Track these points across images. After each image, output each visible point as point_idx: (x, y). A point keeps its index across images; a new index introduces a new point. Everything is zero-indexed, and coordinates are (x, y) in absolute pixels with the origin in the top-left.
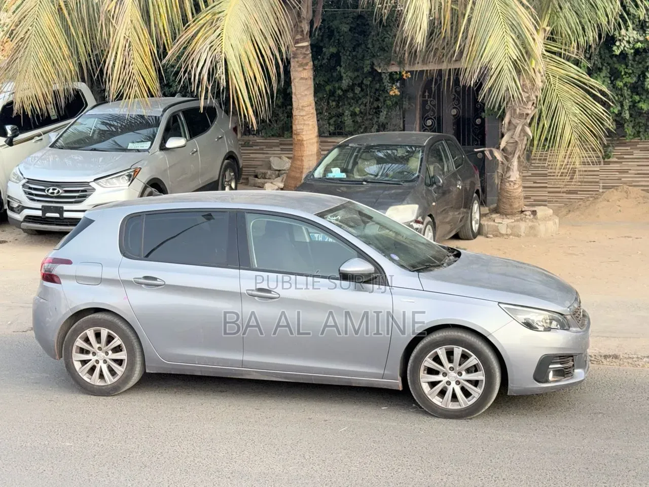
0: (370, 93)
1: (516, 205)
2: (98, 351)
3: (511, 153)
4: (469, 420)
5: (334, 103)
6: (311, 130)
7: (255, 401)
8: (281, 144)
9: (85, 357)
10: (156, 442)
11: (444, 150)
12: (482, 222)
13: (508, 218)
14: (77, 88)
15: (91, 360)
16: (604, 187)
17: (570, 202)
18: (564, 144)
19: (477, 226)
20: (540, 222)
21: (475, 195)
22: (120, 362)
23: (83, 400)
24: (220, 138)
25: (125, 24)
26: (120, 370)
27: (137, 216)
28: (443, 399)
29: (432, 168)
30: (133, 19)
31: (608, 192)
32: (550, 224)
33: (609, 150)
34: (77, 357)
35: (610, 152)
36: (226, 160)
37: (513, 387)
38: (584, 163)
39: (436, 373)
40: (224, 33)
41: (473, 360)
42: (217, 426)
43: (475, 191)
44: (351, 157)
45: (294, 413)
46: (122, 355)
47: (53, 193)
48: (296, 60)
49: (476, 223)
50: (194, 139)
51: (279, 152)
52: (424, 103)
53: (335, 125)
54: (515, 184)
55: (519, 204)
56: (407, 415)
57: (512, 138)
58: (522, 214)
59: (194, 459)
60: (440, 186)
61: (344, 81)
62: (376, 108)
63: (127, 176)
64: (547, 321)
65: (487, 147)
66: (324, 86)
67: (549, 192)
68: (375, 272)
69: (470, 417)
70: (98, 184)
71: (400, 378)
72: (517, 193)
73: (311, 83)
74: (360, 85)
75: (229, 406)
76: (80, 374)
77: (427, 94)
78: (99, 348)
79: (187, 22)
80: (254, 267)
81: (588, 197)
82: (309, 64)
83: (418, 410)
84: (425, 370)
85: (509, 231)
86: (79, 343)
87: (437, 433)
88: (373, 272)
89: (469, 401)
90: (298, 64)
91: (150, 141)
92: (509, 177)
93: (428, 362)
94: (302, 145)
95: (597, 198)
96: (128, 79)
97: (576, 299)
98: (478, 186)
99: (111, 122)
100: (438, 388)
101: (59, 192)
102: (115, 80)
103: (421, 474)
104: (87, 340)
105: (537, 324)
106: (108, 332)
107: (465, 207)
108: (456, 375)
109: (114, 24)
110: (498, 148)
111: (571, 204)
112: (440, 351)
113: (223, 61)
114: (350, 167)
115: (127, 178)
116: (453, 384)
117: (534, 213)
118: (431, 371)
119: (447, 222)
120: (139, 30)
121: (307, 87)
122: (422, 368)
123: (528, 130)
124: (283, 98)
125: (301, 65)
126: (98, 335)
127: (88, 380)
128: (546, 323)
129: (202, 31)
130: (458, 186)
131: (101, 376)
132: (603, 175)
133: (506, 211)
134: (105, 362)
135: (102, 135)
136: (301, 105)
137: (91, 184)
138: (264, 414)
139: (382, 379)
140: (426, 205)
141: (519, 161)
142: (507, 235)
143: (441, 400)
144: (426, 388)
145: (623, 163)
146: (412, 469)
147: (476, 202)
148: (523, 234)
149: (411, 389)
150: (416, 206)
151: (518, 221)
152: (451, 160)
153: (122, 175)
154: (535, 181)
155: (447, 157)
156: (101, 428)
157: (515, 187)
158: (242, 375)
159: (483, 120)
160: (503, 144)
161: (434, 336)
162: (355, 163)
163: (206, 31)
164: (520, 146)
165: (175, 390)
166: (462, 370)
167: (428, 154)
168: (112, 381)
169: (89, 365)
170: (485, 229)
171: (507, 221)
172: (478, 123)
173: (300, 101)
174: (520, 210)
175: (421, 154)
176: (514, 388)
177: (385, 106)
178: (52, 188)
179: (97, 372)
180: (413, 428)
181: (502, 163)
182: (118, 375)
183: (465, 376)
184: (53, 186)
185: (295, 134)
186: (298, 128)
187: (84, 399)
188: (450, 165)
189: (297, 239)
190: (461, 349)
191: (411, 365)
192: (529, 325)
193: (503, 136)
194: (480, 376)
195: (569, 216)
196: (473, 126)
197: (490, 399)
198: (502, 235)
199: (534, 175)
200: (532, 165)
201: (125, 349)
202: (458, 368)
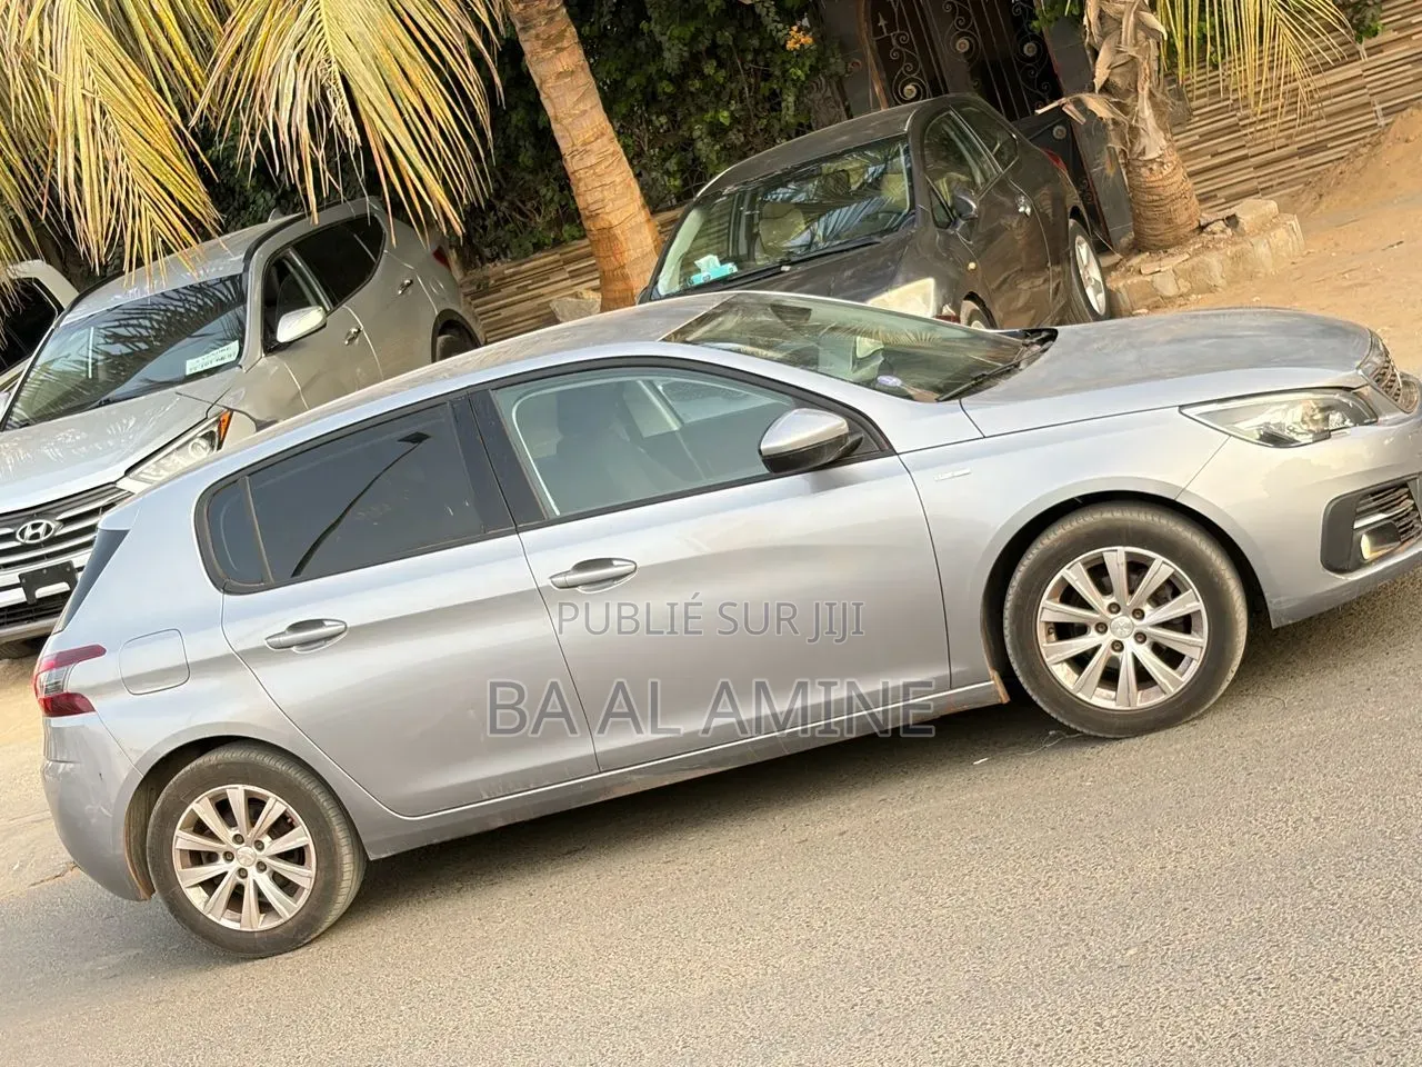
0: (742, 64)
1: (1182, 218)
2: (237, 846)
3: (1128, 91)
4: (1196, 722)
5: (663, 119)
6: (623, 195)
7: (659, 846)
8: (567, 262)
9: (209, 871)
10: (438, 1009)
11: (964, 138)
12: (1112, 285)
13: (1172, 255)
14: (22, 276)
15: (224, 874)
16: (1388, 112)
17: (1314, 174)
18: (1251, 30)
19: (1102, 296)
20: (1253, 240)
21: (1071, 222)
22: (297, 856)
23: (234, 974)
24: (409, 285)
25: (78, 64)
26: (304, 876)
27: (230, 484)
28: (1116, 690)
29: (943, 186)
30: (94, 46)
31: (1399, 120)
32: (1280, 233)
33: (1369, 15)
34: (189, 879)
35: (1373, 19)
36: (440, 334)
37: (1279, 603)
38: (1316, 70)
39: (1079, 630)
40: (323, 10)
41: (1161, 569)
42: (581, 928)
43: (1069, 210)
44: (737, 224)
45: (762, 842)
46: (299, 837)
47: (36, 536)
48: (533, 32)
49: (1097, 292)
50: (344, 306)
51: (569, 282)
52: (883, 47)
53: (683, 172)
54: (1162, 164)
55: (1187, 212)
56: (1041, 759)
57: (1119, 52)
58: (1204, 235)
59: (540, 1017)
60: (973, 219)
61: (666, 55)
62: (769, 100)
63: (204, 437)
64: (1315, 418)
65: (1067, 96)
66: (624, 81)
67: (1257, 167)
68: (852, 431)
69: (1197, 714)
70: (136, 478)
71: (994, 674)
72: (1175, 186)
73: (585, 80)
74: (712, 51)
75: (598, 877)
76: (210, 916)
77: (882, 23)
78: (236, 836)
79: (230, 14)
80: (552, 517)
81: (1356, 150)
82: (567, 34)
83: (1065, 739)
84: (1049, 633)
85: (1184, 286)
86: (184, 840)
87: (1125, 774)
88: (847, 431)
89: (1182, 675)
90: (541, 42)
91: (234, 340)
92: (1143, 153)
93: (1051, 610)
94: (612, 238)
95: (1379, 143)
96: (123, 197)
97: (1374, 346)
98: (1073, 198)
99: (131, 329)
100: (1096, 665)
101: (48, 529)
102: (93, 207)
103: (1107, 872)
104: (200, 828)
105: (1293, 431)
106: (245, 791)
107: (1057, 262)
108: (1129, 620)
109: (49, 73)
110: (1092, 90)
111: (1320, 179)
112: (1069, 572)
113: (340, 82)
114: (743, 250)
115: (204, 443)
116: (1131, 646)
117: (1232, 221)
118: (1064, 631)
119: (1019, 309)
120: (116, 70)
121: (582, 90)
122: (1041, 632)
123: (1153, 20)
124: (534, 146)
125: (548, 43)
126: (223, 808)
127: (235, 926)
128: (1315, 422)
129: (266, 21)
130: (1021, 210)
131: (264, 906)
132: (1373, 81)
133: (1161, 241)
134: (261, 866)
135: (121, 368)
136: (578, 143)
137: (120, 485)
138: (688, 868)
139: (951, 688)
140: (952, 274)
141: (1155, 106)
142: (1181, 296)
143: (1113, 694)
144: (1064, 675)
145: (1414, 37)
146: (1084, 868)
147: (1079, 238)
148: (1220, 282)
149: (1030, 692)
150: (930, 282)
151: (1197, 253)
152: (988, 156)
153: (187, 442)
154: (1213, 150)
155: (974, 151)
156: (294, 1021)
157: (1165, 173)
158: (606, 790)
159: (1039, 39)
160: (1100, 74)
161: (1046, 542)
162: (752, 237)
163: (276, 17)
164: (1145, 65)
165: (458, 885)
166: (1141, 603)
167: (923, 156)
168: (295, 909)
169: (224, 889)
170: (1124, 299)
171: (1169, 263)
172: (1030, 55)
173: (574, 133)
174: (1196, 224)
175: (902, 158)
176: (1284, 607)
177: (789, 84)
178: (29, 524)
179: (250, 898)
180: (1062, 780)
181: (1115, 122)
182: (304, 889)
183: (1153, 615)
184: (31, 517)
185: (588, 218)
186: (590, 201)
187: (239, 974)
188: (987, 166)
189: (649, 430)
190: (1122, 550)
191: (1011, 632)
192: (1274, 439)
193: (1096, 54)
194: (1190, 602)
195: (1323, 206)
196: (1020, 66)
197: (1233, 653)
198: (1169, 300)
199: (1205, 137)
200: (1195, 113)
201: (301, 820)
202: (1129, 603)
